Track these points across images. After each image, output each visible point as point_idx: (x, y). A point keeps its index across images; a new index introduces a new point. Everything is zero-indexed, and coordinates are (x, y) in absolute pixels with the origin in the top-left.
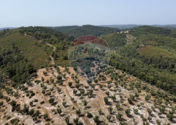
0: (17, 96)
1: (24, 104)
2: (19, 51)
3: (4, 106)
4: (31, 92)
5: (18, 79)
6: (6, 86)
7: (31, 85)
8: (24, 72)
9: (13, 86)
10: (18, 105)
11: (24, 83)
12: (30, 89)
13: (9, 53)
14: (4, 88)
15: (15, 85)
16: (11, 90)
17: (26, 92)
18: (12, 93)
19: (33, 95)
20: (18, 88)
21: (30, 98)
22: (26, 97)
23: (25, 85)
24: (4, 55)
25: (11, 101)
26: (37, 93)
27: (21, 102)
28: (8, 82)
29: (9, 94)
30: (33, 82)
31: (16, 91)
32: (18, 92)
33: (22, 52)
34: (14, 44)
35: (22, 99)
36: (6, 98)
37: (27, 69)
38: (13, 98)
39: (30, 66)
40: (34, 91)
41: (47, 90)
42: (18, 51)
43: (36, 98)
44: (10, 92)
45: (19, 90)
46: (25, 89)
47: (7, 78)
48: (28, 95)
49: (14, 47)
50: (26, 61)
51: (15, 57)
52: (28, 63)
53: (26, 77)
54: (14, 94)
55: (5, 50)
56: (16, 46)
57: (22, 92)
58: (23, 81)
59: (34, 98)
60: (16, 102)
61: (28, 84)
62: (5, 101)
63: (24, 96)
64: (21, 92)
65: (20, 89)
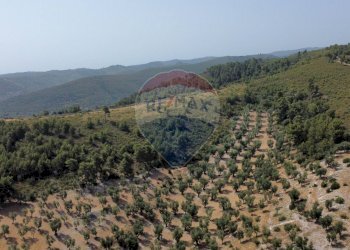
0: (303, 181)
1: (314, 201)
2: (321, 95)
3: (278, 196)
4: (333, 180)
5: (310, 150)
6: (287, 160)
7: (334, 166)
8: (324, 137)
9: (300, 162)
10: (302, 200)
11: (321, 158)
12: (330, 173)
13: (301, 97)
14: (282, 161)
15: (304, 160)
16: (294, 168)
17: (322, 178)
18: (296, 175)
19: (336, 187)
20: (308, 167)
21: (328, 191)
22: (320, 188)
23: (323, 164)
24: (291, 101)
25: (290, 189)
26: (345, 185)
27: (309, 196)
28: (292, 152)
29: (289, 174)
30: (340, 161)
31: (302, 173)
32: (305, 175)
33: (325, 97)
34: (311, 81)
35: (312, 189)
36: (283, 181)
37: (330, 132)
38: (295, 185)
39: (337, 127)
40: (339, 181)
42: (317, 94)
43: (341, 196)
44: (291, 171)
45: (309, 172)
46: (321, 172)
47: (290, 145)
48: (324, 186)
49: (311, 87)
50: (332, 115)
51: (311, 106)
52: (335, 120)
53: (327, 148)
54: (298, 176)
55: (294, 92)
56: (315, 84)
57: (315, 176)
58: (319, 154)
59: (336, 194)
60: (299, 194)
61: (327, 162)
62: (280, 186)
63: (315, 186)
64: (312, 177)
65: (312, 169)
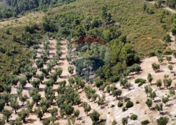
0: (102, 103)
1: (112, 121)
2: (114, 22)
3: (80, 119)
4: (127, 99)
5: (106, 74)
6: (87, 85)
7: (128, 87)
8: (118, 61)
9: (98, 85)
10: (102, 121)
11: (116, 81)
12: (125, 93)
13: (97, 25)
14: (83, 86)
15: (101, 84)
16: (94, 92)
17: (118, 99)
18: (95, 98)
19: (130, 105)
20: (105, 89)
21: (124, 110)
22: (116, 107)
23: (118, 85)
24: (88, 29)
25: (91, 112)
26: (138, 103)
27: (108, 116)
28: (91, 77)
29: (89, 98)
30: (132, 82)
31: (101, 96)
32: (104, 97)
33: (117, 24)
34: (105, 9)
35: (110, 110)
36: (85, 105)
37: (123, 56)
38: (95, 107)
39: (129, 52)
40: (133, 100)
41: (156, 99)
42: (110, 22)
43: (135, 113)
44: (91, 95)
45: (107, 94)
46: (117, 93)
47: (89, 70)
48: (120, 105)
49: (105, 15)
50: (124, 40)
51: (106, 32)
52: (127, 45)
53: (121, 71)
54: (97, 99)
55: (90, 19)
56: (108, 12)
57: (112, 98)
58: (115, 77)
59: (131, 111)
60: (99, 115)
61: (122, 84)
62: (82, 109)
63: (113, 106)
64: (110, 99)
65: (109, 92)
